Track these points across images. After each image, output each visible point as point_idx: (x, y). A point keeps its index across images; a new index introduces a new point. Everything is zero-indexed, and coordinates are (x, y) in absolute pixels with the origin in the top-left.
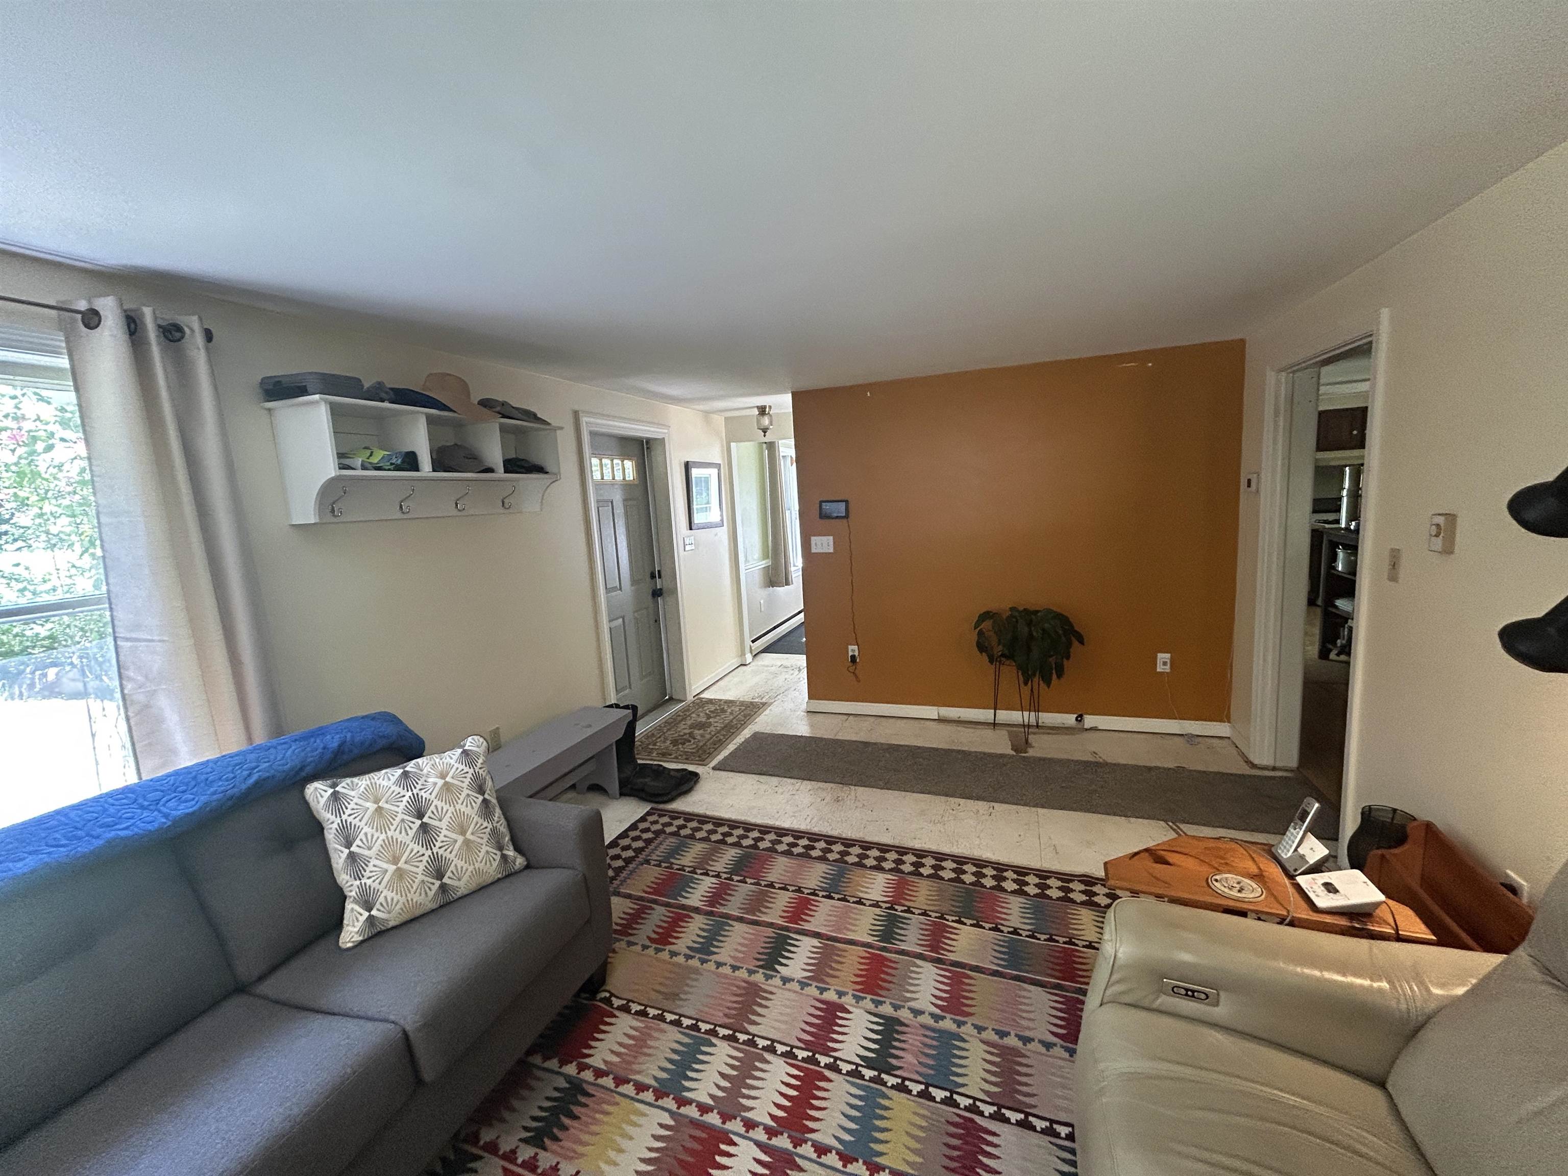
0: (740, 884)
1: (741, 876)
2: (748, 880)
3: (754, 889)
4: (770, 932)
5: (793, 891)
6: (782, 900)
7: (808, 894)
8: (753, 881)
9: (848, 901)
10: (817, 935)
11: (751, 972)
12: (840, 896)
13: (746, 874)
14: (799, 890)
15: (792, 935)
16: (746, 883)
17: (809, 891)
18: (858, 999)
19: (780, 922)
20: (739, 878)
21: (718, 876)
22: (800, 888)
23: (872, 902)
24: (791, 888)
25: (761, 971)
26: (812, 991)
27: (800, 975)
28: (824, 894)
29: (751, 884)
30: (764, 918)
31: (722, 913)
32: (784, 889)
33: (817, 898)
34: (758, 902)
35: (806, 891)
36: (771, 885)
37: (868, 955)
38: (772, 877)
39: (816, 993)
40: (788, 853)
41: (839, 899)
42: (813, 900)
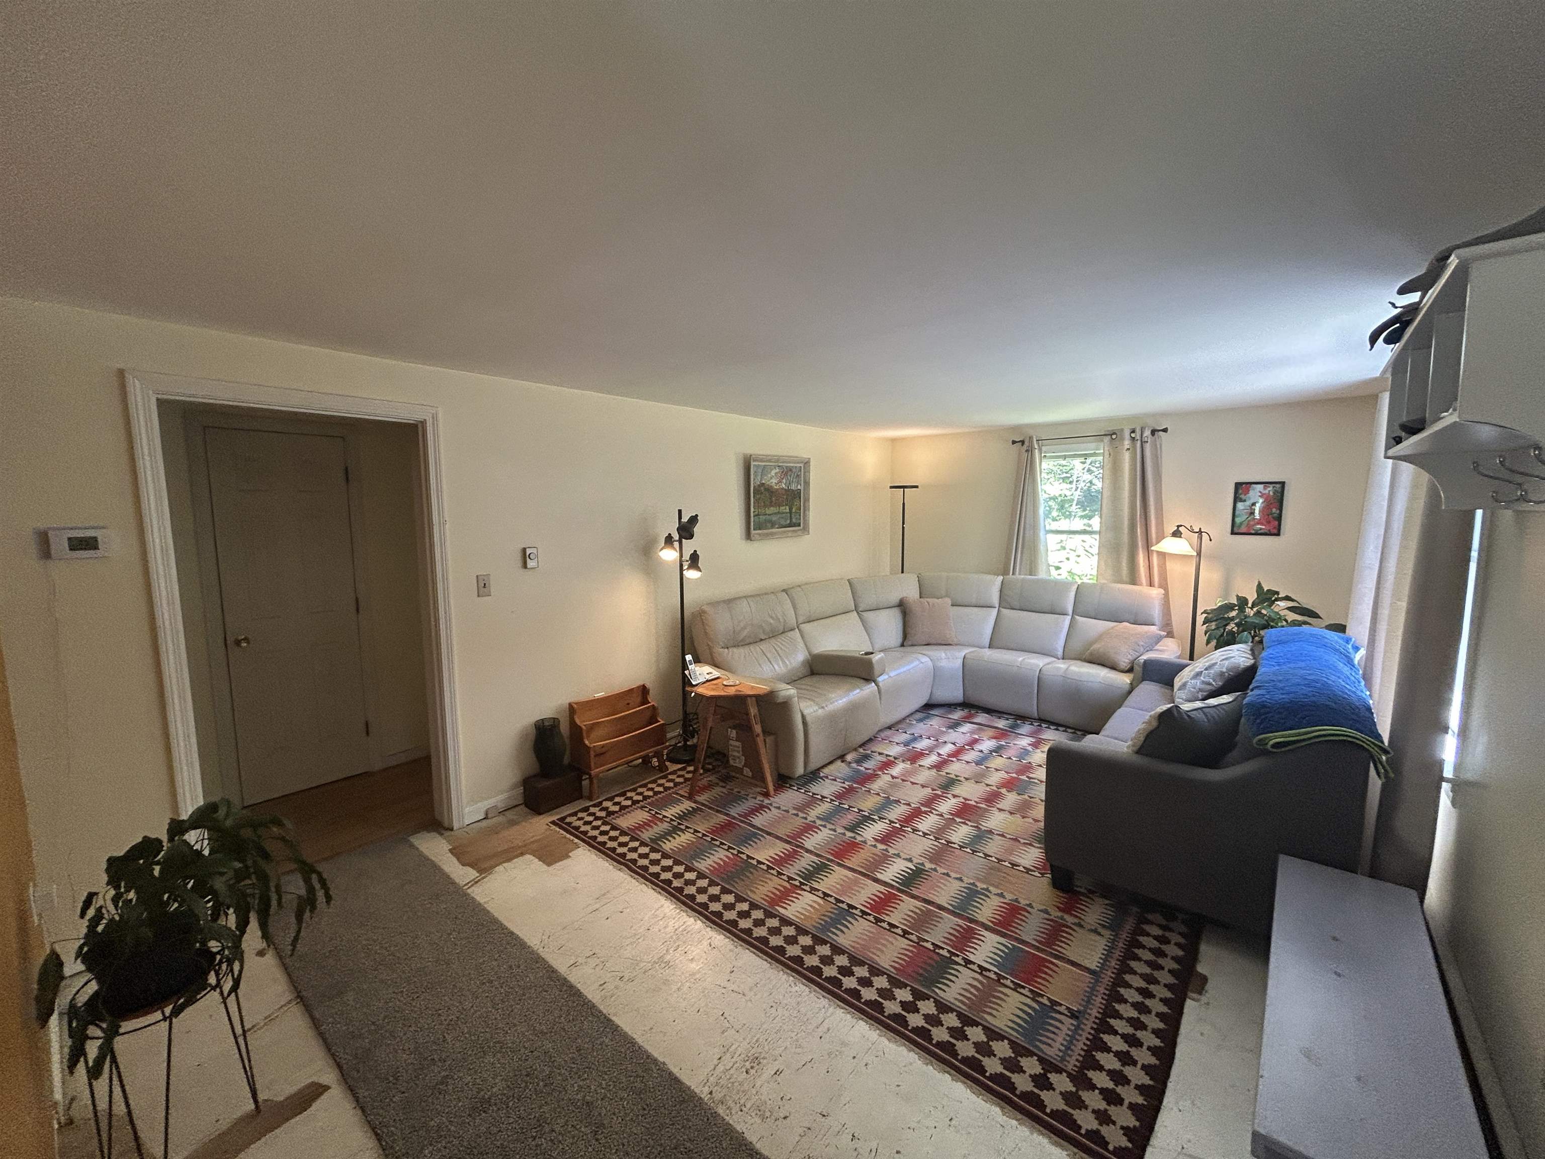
0: (939, 944)
1: (938, 954)
2: (931, 947)
3: (924, 933)
4: (915, 892)
5: (884, 921)
6: (898, 915)
7: (870, 915)
8: (925, 944)
9: (835, 898)
10: (877, 881)
11: (935, 870)
12: (841, 905)
13: (932, 953)
14: (878, 920)
15: (897, 885)
16: (933, 944)
17: (868, 917)
18: (865, 842)
19: (904, 897)
20: (941, 952)
21: (968, 962)
22: (876, 923)
23: (816, 893)
24: (885, 925)
25: (926, 869)
26: (892, 851)
27: (897, 860)
28: (854, 911)
29: (927, 941)
30: (918, 904)
31: (959, 918)
32: (892, 925)
33: (864, 909)
34: (923, 920)
35: (871, 918)
36: (905, 933)
37: (844, 860)
38: (903, 943)
39: (890, 849)
40: (876, 971)
41: (843, 902)
42: (867, 908)
